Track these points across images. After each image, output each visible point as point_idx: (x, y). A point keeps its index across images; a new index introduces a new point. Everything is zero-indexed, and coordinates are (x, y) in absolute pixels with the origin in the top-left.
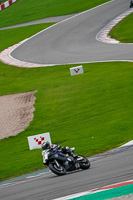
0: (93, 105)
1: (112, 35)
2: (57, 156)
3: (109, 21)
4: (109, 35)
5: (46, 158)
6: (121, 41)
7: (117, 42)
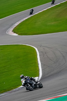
0: (4, 67)
1: (14, 31)
2: (28, 81)
3: (12, 24)
4: (13, 31)
5: (24, 82)
6: (19, 34)
7: (17, 35)
